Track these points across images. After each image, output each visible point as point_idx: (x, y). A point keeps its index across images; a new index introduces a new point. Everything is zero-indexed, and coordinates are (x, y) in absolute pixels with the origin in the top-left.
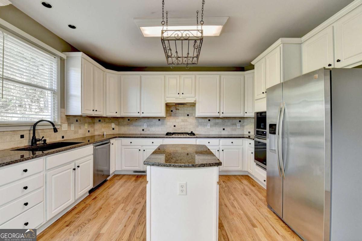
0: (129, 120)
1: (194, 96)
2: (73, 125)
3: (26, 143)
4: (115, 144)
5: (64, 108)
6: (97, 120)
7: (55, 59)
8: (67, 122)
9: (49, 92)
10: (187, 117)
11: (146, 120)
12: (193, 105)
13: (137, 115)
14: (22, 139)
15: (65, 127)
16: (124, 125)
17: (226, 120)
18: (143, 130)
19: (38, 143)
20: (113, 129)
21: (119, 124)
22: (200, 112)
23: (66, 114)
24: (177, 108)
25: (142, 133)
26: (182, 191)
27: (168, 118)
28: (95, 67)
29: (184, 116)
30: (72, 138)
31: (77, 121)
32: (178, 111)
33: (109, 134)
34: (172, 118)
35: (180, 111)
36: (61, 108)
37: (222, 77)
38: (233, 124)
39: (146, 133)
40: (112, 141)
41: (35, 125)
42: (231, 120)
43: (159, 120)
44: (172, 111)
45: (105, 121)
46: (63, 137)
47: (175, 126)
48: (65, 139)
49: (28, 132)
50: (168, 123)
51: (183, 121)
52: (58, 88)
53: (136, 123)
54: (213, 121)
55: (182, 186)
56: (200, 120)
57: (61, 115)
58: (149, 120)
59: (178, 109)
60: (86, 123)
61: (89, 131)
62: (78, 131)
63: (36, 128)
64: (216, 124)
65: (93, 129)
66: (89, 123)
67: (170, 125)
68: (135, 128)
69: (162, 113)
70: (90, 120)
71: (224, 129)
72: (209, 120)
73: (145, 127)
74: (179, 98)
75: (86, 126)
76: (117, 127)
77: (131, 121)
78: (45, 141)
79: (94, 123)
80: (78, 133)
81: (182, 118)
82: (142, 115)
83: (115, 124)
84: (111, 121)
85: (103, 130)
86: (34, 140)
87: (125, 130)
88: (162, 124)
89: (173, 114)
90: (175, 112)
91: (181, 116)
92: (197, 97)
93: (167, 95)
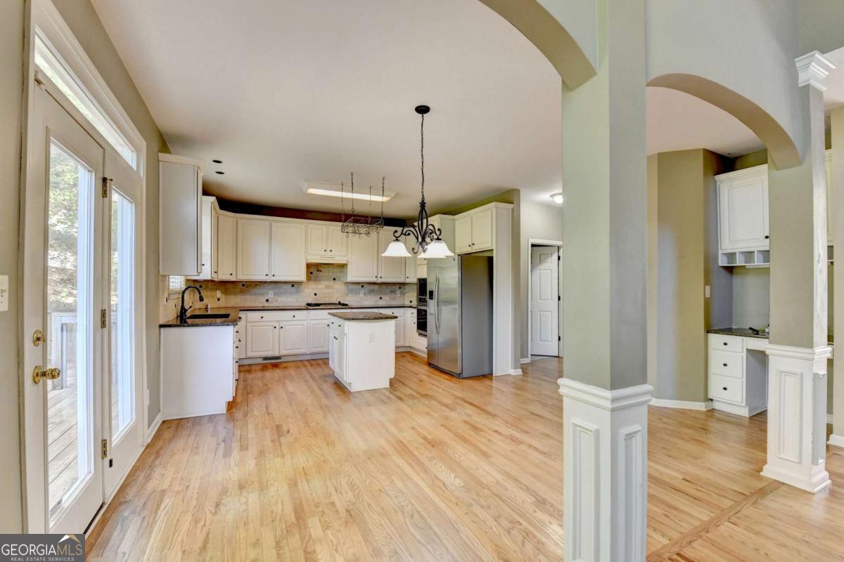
0: (243, 285)
1: (346, 256)
10: (332, 283)
11: (273, 285)
12: (344, 266)
13: (262, 278)
16: (235, 294)
17: (384, 287)
18: (267, 300)
20: (219, 300)
21: (226, 292)
22: (353, 275)
24: (319, 269)
25: (266, 304)
27: (306, 284)
29: (329, 280)
32: (320, 273)
34: (313, 283)
35: (323, 274)
38: (392, 292)
39: (272, 305)
42: (389, 287)
43: (293, 286)
44: (311, 273)
45: (207, 288)
47: (315, 294)
50: (306, 290)
51: (327, 287)
53: (257, 291)
54: (367, 288)
56: (351, 287)
58: (276, 286)
59: (321, 271)
64: (372, 292)
67: (309, 293)
68: (253, 297)
69: (301, 275)
71: (381, 298)
72: (363, 286)
73: (270, 296)
74: (324, 257)
76: (223, 296)
77: (247, 287)
81: (326, 283)
82: (272, 279)
83: (221, 292)
84: (215, 287)
85: (206, 300)
86: (182, 309)
88: (297, 292)
89: (313, 278)
90: (316, 274)
91: (325, 280)
92: (350, 257)
93: (309, 252)
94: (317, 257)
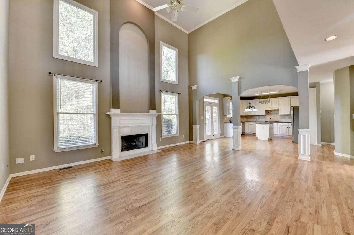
0: (251, 116)
4: (247, 124)
10: (276, 115)
11: (258, 116)
12: (278, 110)
13: (253, 115)
16: (249, 118)
18: (257, 120)
20: (245, 120)
22: (281, 112)
24: (271, 112)
27: (267, 115)
34: (269, 115)
35: (273, 113)
37: (291, 98)
40: (246, 123)
41: (231, 118)
43: (263, 116)
44: (269, 113)
47: (270, 118)
50: (267, 117)
51: (274, 116)
56: (282, 116)
68: (253, 119)
69: (264, 114)
72: (287, 116)
74: (271, 108)
81: (274, 115)
82: (256, 115)
83: (246, 118)
84: (244, 117)
85: (242, 120)
87: (249, 120)
88: (265, 118)
92: (279, 107)
93: (266, 107)
94: (269, 108)
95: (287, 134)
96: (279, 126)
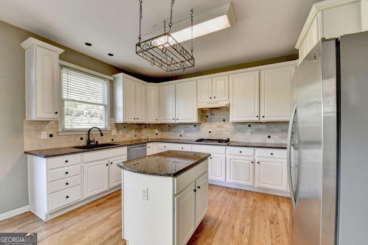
0: (169, 126)
1: (227, 99)
2: (121, 131)
3: (84, 143)
5: (113, 118)
6: (144, 126)
7: (105, 81)
8: (115, 129)
9: (103, 107)
10: (222, 123)
11: (183, 126)
12: (227, 109)
13: (172, 122)
14: (82, 140)
15: (114, 132)
16: (165, 131)
17: (273, 126)
18: (181, 136)
19: (91, 143)
20: (157, 134)
21: (161, 130)
23: (115, 123)
24: (213, 113)
25: (180, 139)
26: (144, 196)
27: (203, 124)
28: (136, 82)
29: (220, 122)
30: (120, 141)
31: (125, 127)
32: (213, 116)
33: (153, 138)
34: (207, 123)
35: (215, 117)
36: (111, 118)
37: (262, 72)
38: (283, 131)
39: (183, 139)
40: (148, 144)
41: (89, 131)
42: (279, 126)
43: (195, 126)
44: (207, 116)
45: (149, 128)
46: (112, 140)
47: (210, 132)
48: (114, 141)
49: (86, 136)
50: (203, 129)
51: (218, 127)
52: (108, 103)
53: (175, 129)
54: (254, 127)
55: (144, 191)
56: (238, 126)
57: (111, 123)
58: (186, 126)
59: (214, 115)
60: (133, 129)
61: (136, 136)
62: (126, 135)
63: (90, 133)
64: (258, 131)
65: (139, 134)
66: (136, 129)
67: (205, 131)
68: (174, 133)
69: (194, 118)
70: (137, 126)
71: (269, 137)
72: (250, 126)
73: (182, 133)
74: (211, 103)
75: (133, 132)
76: (160, 132)
77: (171, 127)
78: (97, 142)
79: (141, 129)
80: (126, 137)
81: (218, 123)
82: (177, 122)
83: (158, 130)
84: (154, 127)
85: (148, 135)
86: (89, 141)
87: (166, 135)
88: (198, 130)
89: (208, 120)
90: (211, 117)
91: (216, 121)
92: (231, 100)
93: (199, 101)
94: (206, 104)
95: (250, 183)
96: (228, 156)
